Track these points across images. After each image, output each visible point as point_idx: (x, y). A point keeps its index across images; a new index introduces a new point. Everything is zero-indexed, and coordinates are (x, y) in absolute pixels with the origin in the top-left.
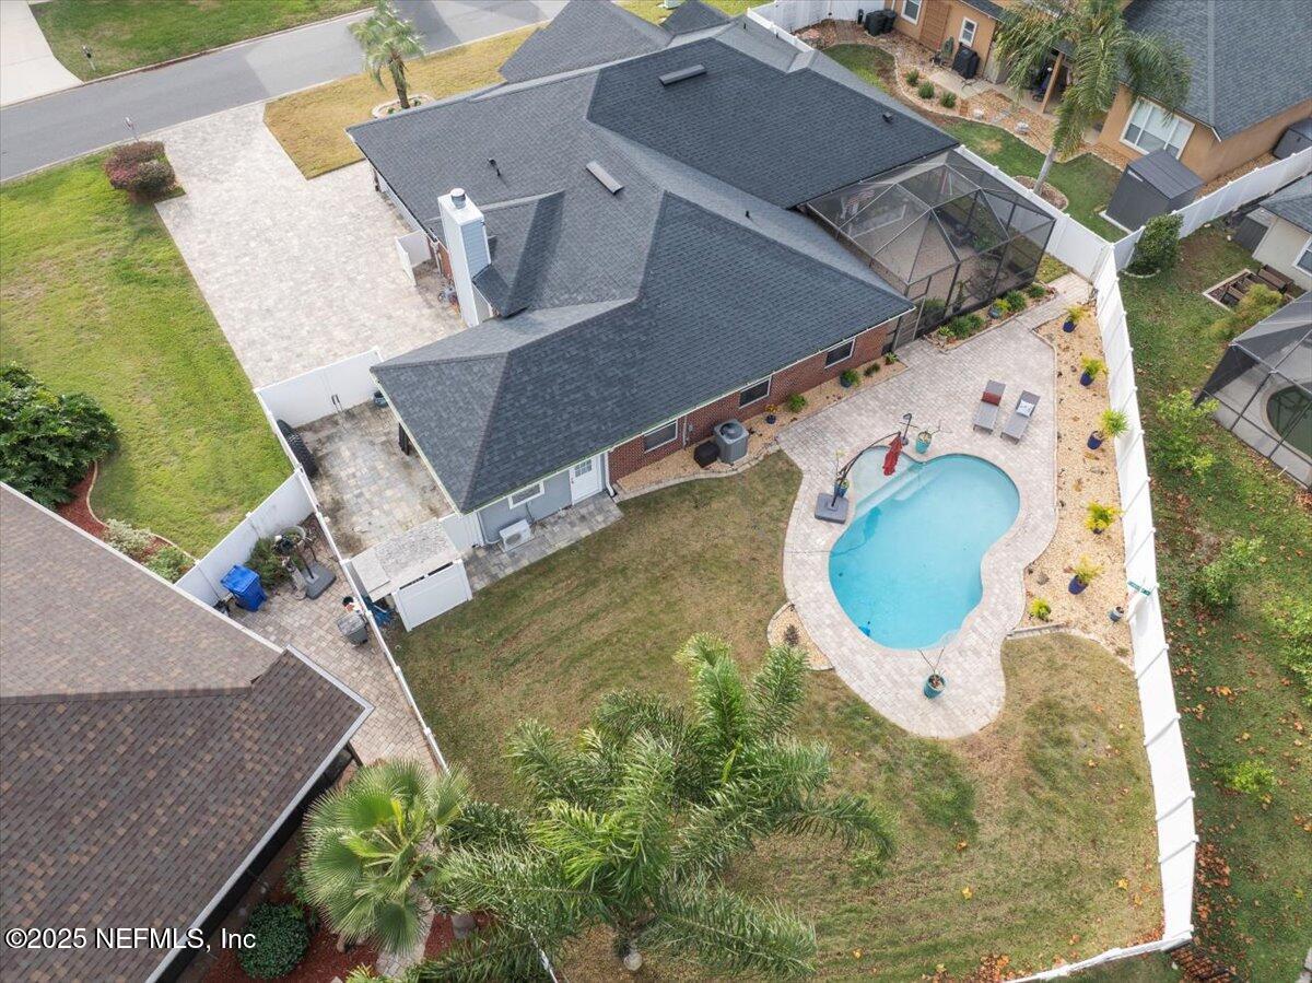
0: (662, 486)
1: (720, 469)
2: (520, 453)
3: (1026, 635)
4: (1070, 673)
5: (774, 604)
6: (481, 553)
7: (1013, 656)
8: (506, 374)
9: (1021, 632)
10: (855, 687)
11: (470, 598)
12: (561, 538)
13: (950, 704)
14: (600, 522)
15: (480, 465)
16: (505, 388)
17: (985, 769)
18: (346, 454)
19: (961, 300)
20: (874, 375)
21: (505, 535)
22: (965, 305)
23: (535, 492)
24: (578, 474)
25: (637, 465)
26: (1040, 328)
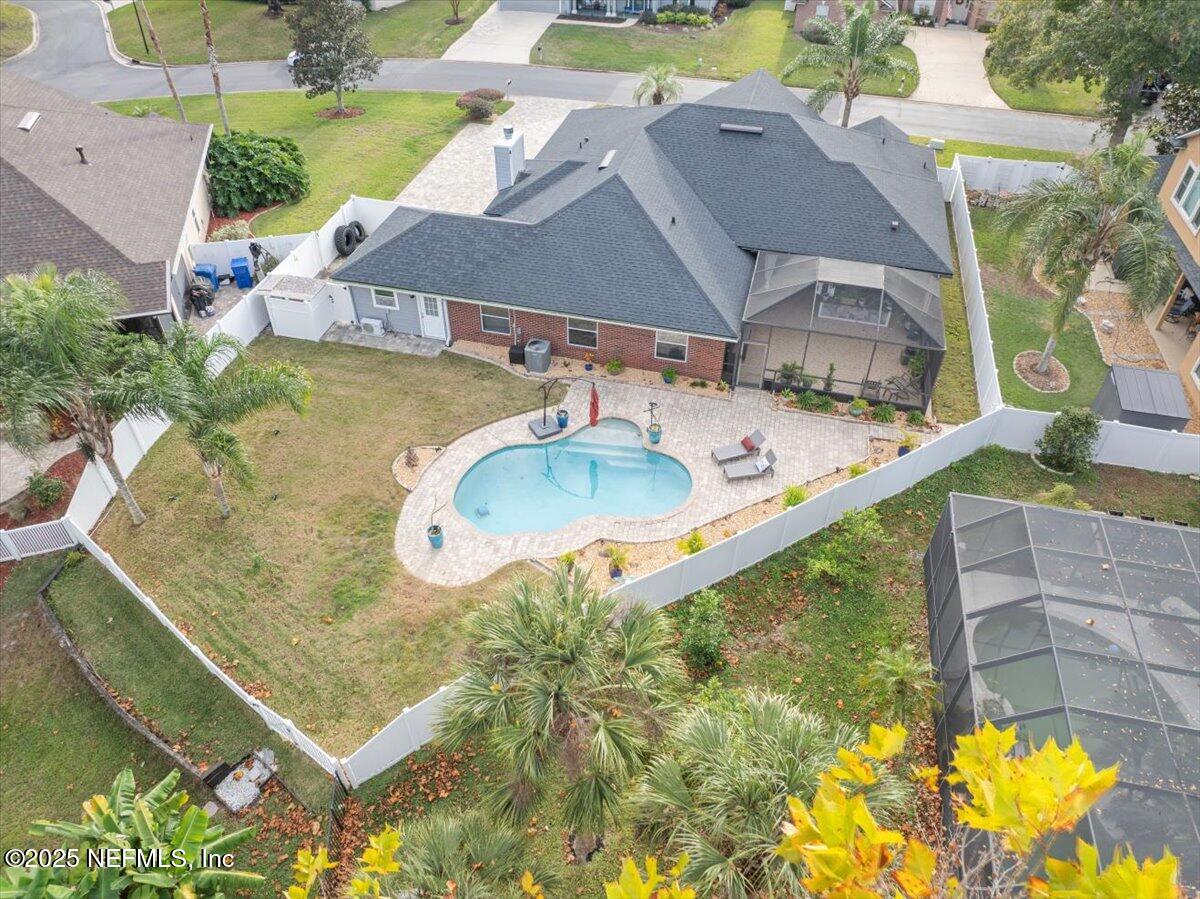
0: (477, 357)
1: (519, 369)
3: (542, 569)
6: (352, 328)
7: (515, 570)
8: (420, 224)
9: (540, 564)
10: (405, 508)
11: (317, 340)
12: (393, 345)
13: (439, 558)
14: (422, 352)
15: (361, 260)
16: (412, 230)
17: (398, 599)
19: (829, 382)
20: (698, 390)
21: (364, 321)
22: (834, 390)
23: (392, 304)
24: (427, 313)
25: (476, 337)
26: (879, 440)
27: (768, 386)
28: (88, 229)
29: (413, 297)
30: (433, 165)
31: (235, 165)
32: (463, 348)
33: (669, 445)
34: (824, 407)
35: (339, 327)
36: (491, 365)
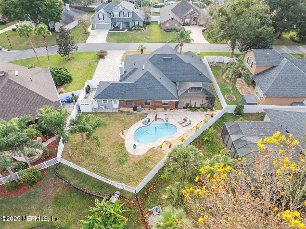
0: (126, 111)
1: (136, 112)
2: (105, 95)
3: (156, 149)
4: (157, 155)
5: (125, 129)
6: (97, 108)
7: (151, 150)
8: (110, 85)
9: (156, 148)
10: (125, 142)
11: (91, 112)
12: (108, 111)
14: (114, 111)
15: (99, 94)
16: (108, 87)
17: (132, 159)
18: (94, 92)
19: (195, 105)
20: (171, 110)
21: (100, 107)
22: (196, 107)
23: (106, 102)
24: (114, 103)
25: (125, 107)
26: (207, 115)
27: (184, 108)
28: (41, 96)
29: (111, 100)
30: (97, 69)
31: (56, 76)
32: (122, 109)
33: (170, 122)
34: (195, 110)
35: (94, 109)
36: (130, 112)
